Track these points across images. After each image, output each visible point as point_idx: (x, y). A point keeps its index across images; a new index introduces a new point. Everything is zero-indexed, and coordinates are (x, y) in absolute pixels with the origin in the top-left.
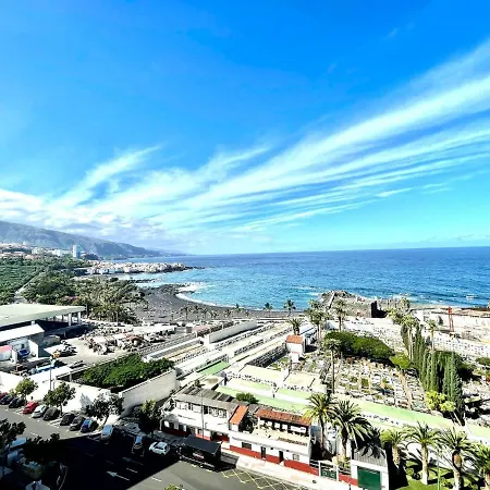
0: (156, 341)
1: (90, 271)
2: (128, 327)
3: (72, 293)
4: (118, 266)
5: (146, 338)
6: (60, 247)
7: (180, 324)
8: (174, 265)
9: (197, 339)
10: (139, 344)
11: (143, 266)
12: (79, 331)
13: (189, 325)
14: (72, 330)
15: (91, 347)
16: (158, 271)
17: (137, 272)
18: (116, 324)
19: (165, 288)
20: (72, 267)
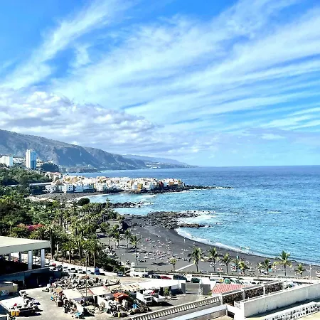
0: (154, 304)
1: (50, 187)
2: (110, 276)
3: (28, 220)
4: (87, 182)
5: (140, 297)
6: (10, 152)
7: (189, 277)
8: (167, 182)
9: (223, 307)
10: (130, 306)
11: (123, 182)
12: (43, 277)
13: (204, 281)
14: (33, 275)
15: (60, 304)
16: (144, 191)
17: (114, 191)
18: (93, 270)
19: (157, 218)
20: (26, 181)
